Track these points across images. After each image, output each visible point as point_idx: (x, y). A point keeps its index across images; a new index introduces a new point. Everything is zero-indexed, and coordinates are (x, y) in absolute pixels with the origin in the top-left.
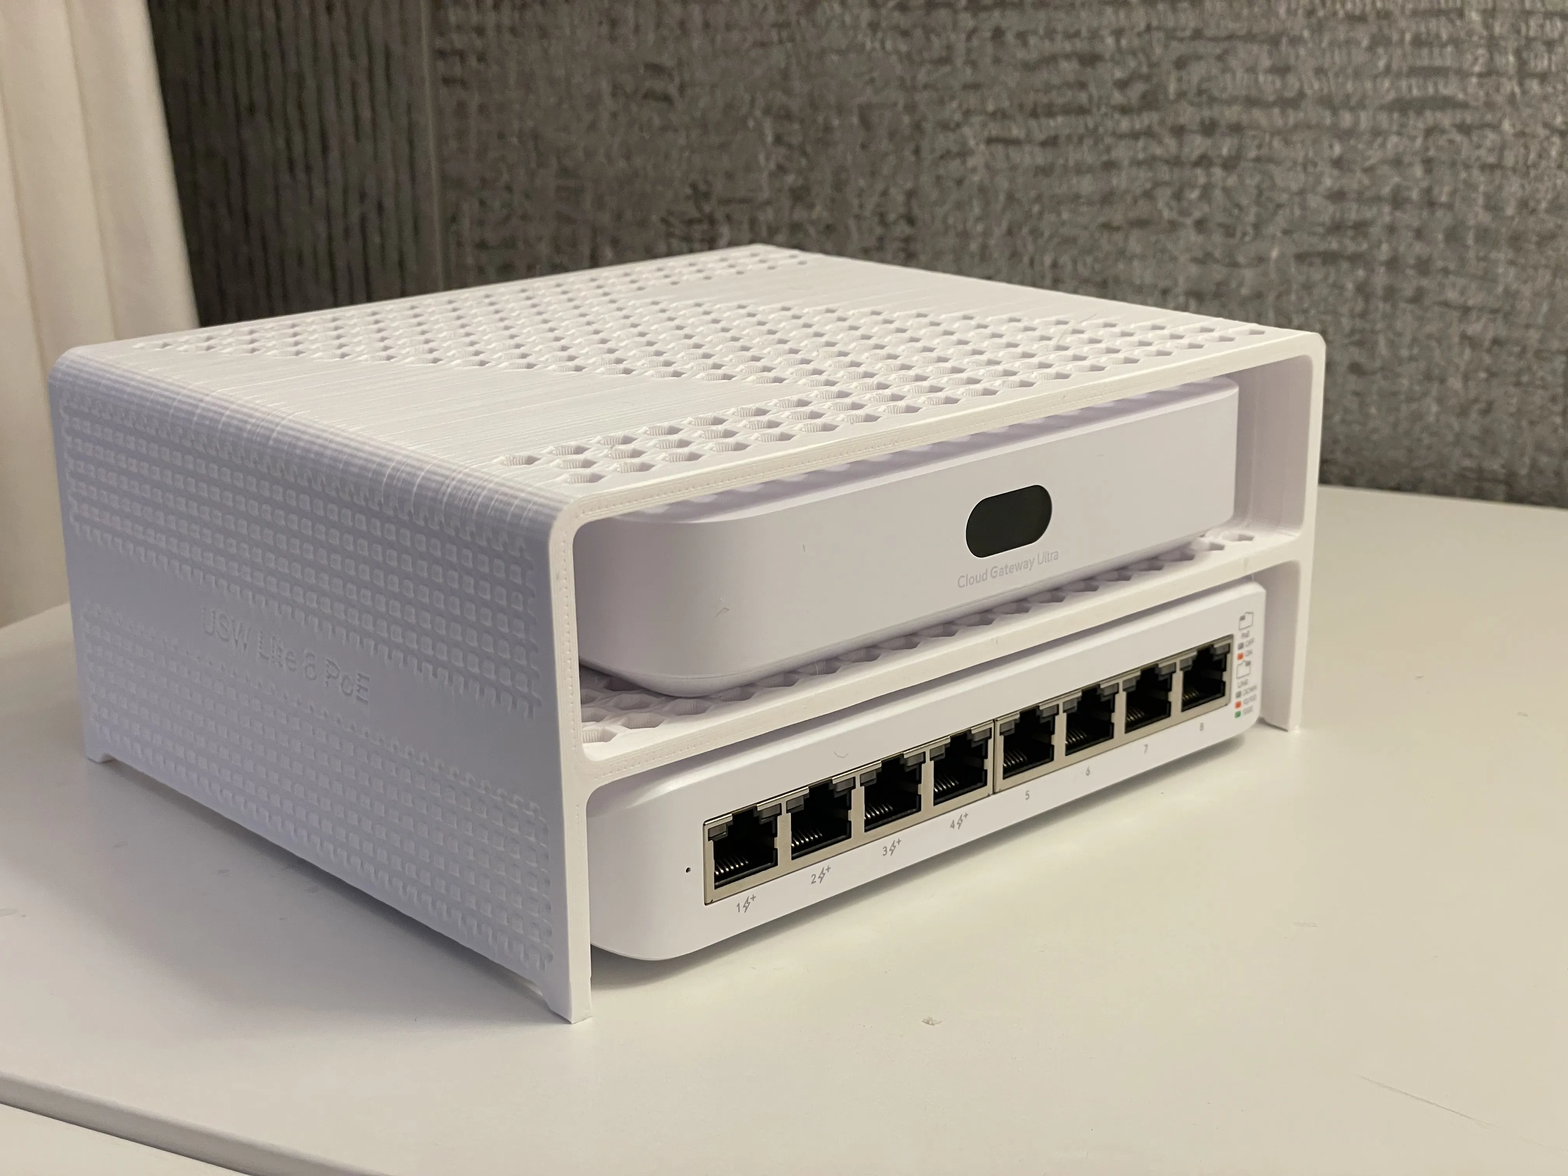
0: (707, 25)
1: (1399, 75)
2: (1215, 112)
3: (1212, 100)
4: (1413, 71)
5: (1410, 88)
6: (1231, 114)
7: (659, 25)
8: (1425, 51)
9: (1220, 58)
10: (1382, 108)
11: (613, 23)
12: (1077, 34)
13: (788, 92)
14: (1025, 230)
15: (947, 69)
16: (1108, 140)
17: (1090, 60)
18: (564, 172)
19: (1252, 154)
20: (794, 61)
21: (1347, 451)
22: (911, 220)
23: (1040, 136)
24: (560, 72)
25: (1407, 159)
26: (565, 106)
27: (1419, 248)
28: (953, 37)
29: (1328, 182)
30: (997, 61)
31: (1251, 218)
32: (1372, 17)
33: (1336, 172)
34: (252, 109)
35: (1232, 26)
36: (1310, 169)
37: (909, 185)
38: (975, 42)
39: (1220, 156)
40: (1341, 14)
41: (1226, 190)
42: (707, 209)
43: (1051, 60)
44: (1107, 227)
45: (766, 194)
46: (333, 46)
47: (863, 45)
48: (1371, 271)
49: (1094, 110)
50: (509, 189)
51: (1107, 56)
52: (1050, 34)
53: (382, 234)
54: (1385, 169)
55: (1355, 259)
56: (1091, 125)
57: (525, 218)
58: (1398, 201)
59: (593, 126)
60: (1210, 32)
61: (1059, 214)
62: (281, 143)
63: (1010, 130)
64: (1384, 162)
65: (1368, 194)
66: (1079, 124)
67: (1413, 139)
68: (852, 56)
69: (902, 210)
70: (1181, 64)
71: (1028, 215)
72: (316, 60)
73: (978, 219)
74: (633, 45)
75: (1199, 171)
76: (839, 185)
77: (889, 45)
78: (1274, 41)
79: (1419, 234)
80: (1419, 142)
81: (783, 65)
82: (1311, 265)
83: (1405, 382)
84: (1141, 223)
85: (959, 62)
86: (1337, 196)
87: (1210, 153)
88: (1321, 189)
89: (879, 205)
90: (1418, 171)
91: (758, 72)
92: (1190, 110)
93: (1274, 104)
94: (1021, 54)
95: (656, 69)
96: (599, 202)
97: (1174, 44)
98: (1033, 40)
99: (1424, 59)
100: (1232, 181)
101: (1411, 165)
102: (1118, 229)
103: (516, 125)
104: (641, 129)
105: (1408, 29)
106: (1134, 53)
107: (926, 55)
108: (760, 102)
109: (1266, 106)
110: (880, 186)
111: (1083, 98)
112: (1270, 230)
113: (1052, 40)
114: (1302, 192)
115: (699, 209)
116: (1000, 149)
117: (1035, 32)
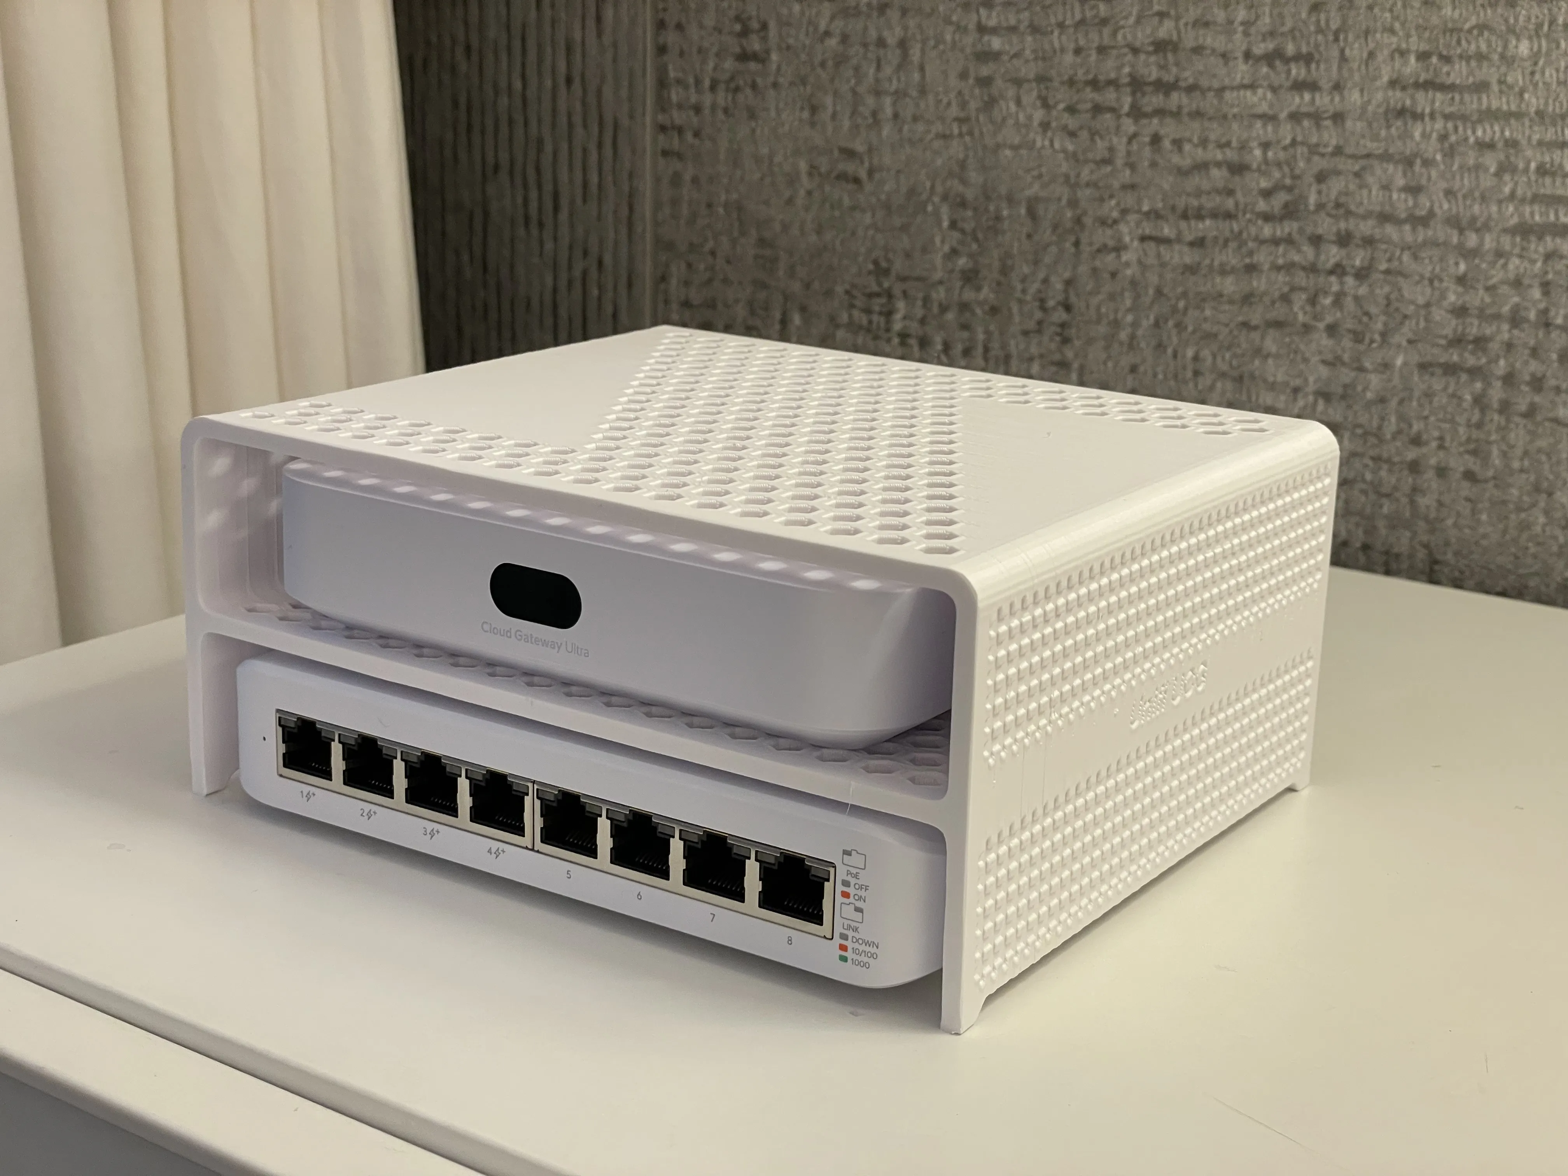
0: (896, 116)
1: (1523, 200)
2: (1352, 224)
3: (1349, 213)
4: (1536, 198)
5: (1532, 214)
6: (1366, 227)
7: (854, 113)
8: (1548, 180)
9: (1357, 175)
10: (1505, 231)
11: (814, 110)
12: (1228, 144)
13: (964, 182)
14: (1171, 323)
15: (1109, 169)
16: (1251, 244)
17: (1238, 169)
18: (762, 242)
19: (1383, 266)
20: (971, 154)
21: (1456, 554)
22: (1068, 308)
23: (1189, 237)
24: (765, 151)
25: (1526, 281)
26: (768, 180)
27: (1534, 366)
28: (1115, 140)
29: (1452, 298)
30: (1154, 164)
31: (1379, 326)
32: (1500, 145)
33: (1460, 289)
34: (497, 168)
35: (1371, 146)
36: (1436, 283)
37: (1067, 275)
38: (1135, 147)
39: (1353, 267)
40: (1472, 140)
41: (1356, 298)
42: (886, 285)
43: (1202, 167)
44: (1245, 325)
45: (938, 275)
46: (569, 115)
47: (1034, 141)
48: (1488, 384)
49: (1240, 215)
50: (713, 253)
51: (1255, 166)
52: (1204, 143)
53: (600, 288)
54: (1505, 289)
55: (1474, 372)
56: (1236, 227)
57: (726, 281)
58: (1516, 320)
59: (790, 201)
60: (1349, 150)
61: (1203, 310)
62: (520, 200)
63: (1162, 229)
64: (1503, 282)
65: (1489, 312)
66: (1226, 227)
67: (1533, 262)
68: (1024, 152)
69: (1060, 297)
70: (1321, 178)
71: (1174, 310)
72: (554, 125)
73: (1129, 310)
74: (830, 129)
75: (1333, 279)
76: (1005, 271)
77: (1057, 145)
78: (1409, 162)
79: (1534, 352)
80: (1539, 264)
81: (961, 156)
82: (1432, 374)
83: (1515, 492)
84: (1278, 324)
85: (1119, 162)
86: (1461, 312)
87: (1344, 262)
88: (1445, 304)
89: (1039, 291)
90: (1536, 294)
91: (939, 162)
92: (1328, 220)
93: (1405, 221)
94: (1176, 159)
95: (849, 154)
96: (791, 272)
97: (1316, 158)
98: (1187, 147)
99: (1548, 187)
100: (1363, 291)
101: (1530, 286)
102: (1256, 328)
103: (723, 198)
104: (832, 207)
105: (1533, 158)
106: (1279, 165)
107: (1090, 156)
108: (939, 189)
109: (1399, 222)
110: (1041, 275)
111: (1230, 203)
112: (1397, 339)
113: (1205, 148)
114: (1428, 305)
115: (880, 284)
116: (1151, 246)
117: (1190, 141)
